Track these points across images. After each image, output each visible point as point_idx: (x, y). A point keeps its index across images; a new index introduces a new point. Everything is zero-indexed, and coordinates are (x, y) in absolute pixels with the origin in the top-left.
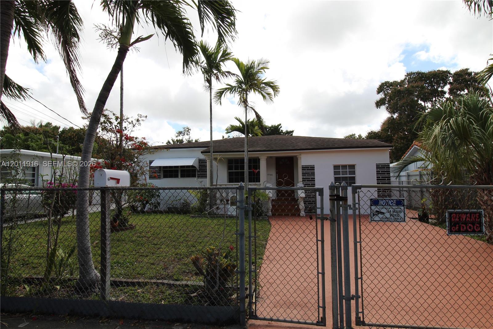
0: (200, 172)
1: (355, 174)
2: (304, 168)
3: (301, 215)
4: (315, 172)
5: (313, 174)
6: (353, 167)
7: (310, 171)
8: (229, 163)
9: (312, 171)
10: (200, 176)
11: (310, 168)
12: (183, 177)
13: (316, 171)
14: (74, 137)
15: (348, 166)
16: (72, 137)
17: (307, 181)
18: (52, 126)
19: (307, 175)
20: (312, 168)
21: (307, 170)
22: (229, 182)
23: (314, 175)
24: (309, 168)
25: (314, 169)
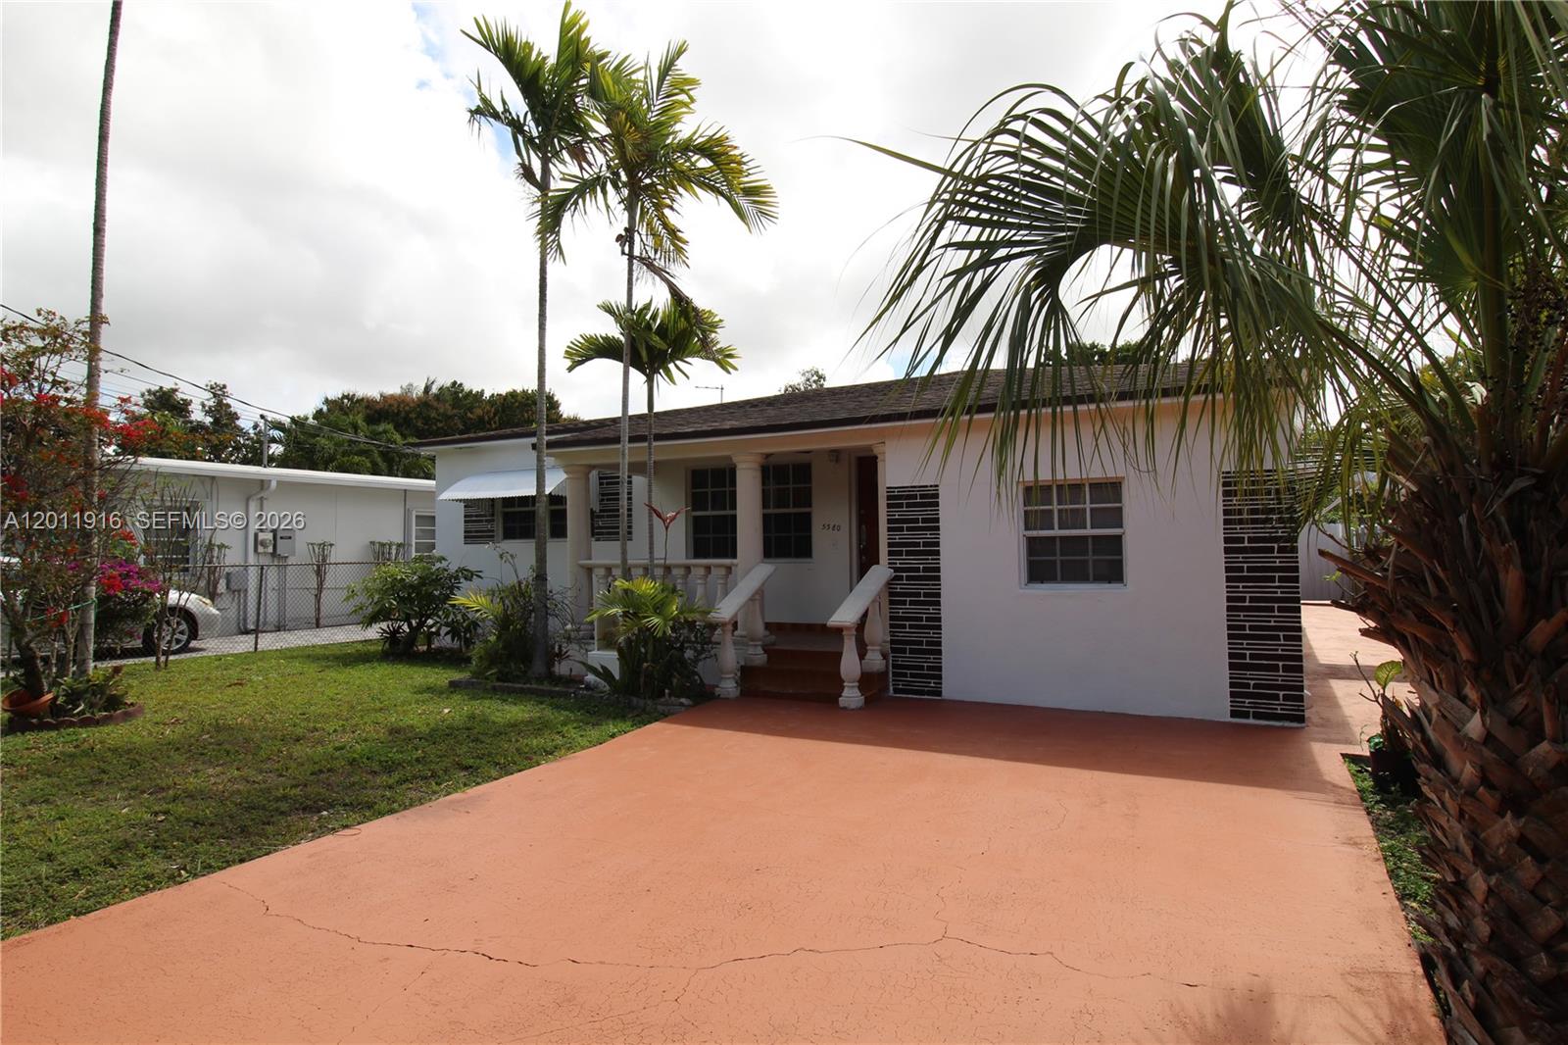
0: (603, 516)
1: (1121, 526)
2: (897, 497)
3: (843, 701)
4: (941, 516)
5: (933, 524)
6: (1110, 490)
7: (919, 514)
8: (695, 485)
9: (927, 513)
10: (602, 534)
11: (922, 497)
12: (558, 537)
13: (946, 512)
14: (490, 419)
15: (1090, 485)
16: (486, 418)
17: (908, 553)
18: (463, 390)
19: (908, 529)
20: (928, 498)
21: (908, 505)
22: (697, 555)
23: (938, 528)
24: (915, 497)
25: (937, 504)
